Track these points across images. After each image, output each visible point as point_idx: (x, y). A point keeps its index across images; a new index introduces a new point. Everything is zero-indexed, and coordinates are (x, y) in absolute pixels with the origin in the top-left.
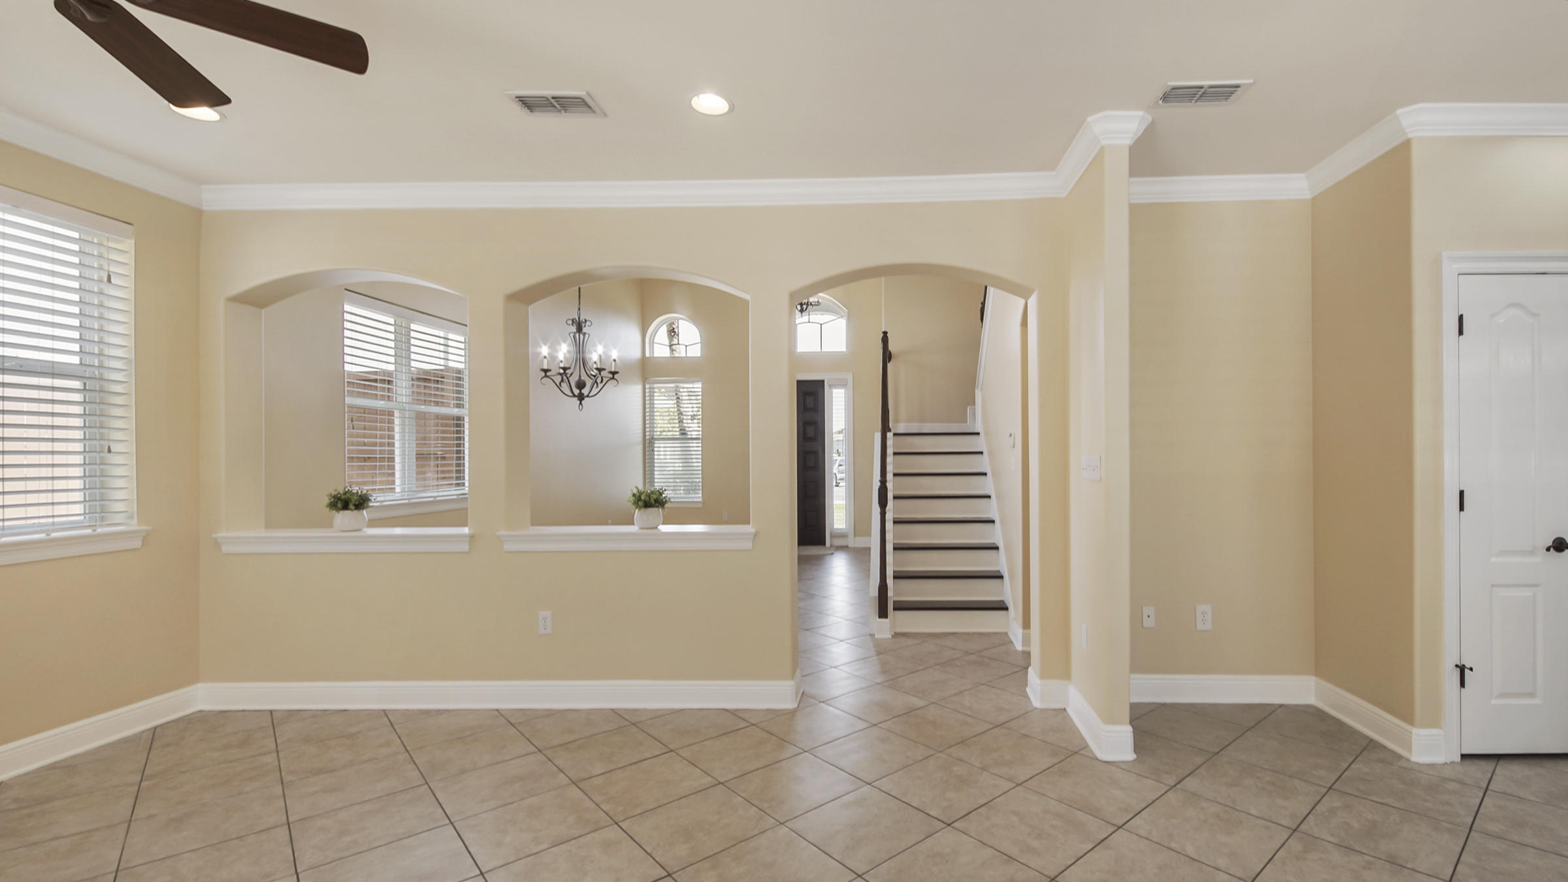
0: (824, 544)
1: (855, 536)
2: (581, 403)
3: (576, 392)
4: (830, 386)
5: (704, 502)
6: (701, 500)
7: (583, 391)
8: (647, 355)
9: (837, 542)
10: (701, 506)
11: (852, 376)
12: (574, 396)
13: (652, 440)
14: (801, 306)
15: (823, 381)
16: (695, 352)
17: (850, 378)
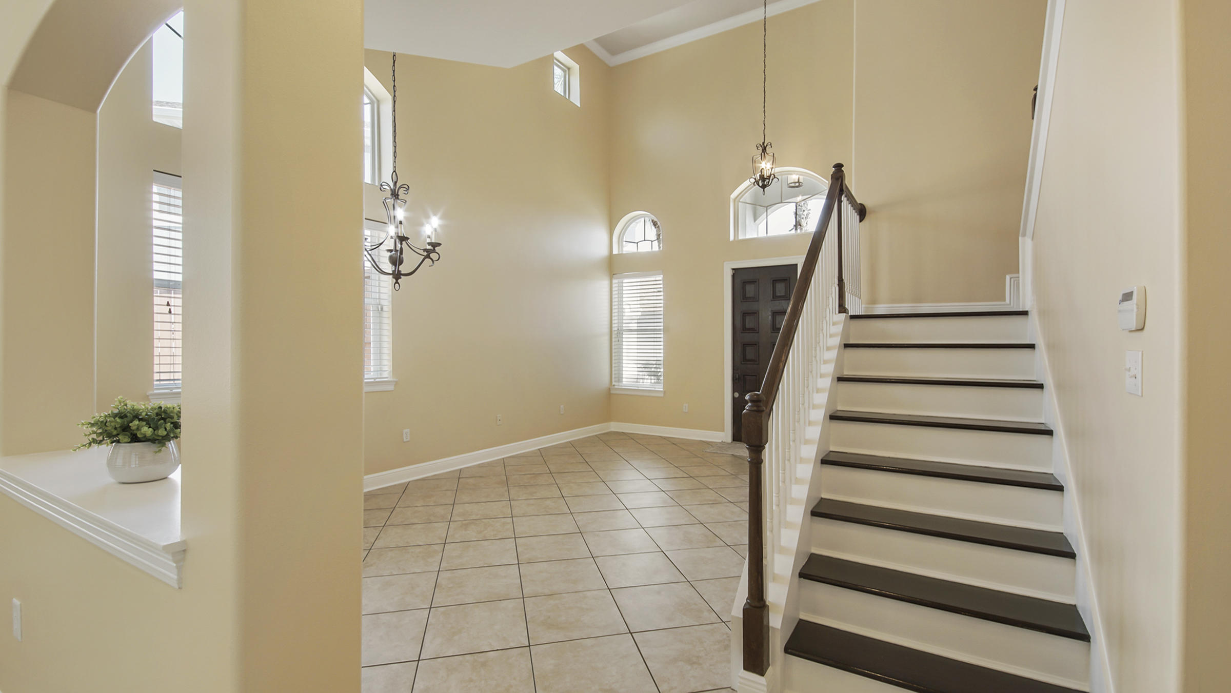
2: (397, 282)
5: (665, 392)
6: (662, 389)
8: (615, 252)
10: (662, 395)
13: (620, 332)
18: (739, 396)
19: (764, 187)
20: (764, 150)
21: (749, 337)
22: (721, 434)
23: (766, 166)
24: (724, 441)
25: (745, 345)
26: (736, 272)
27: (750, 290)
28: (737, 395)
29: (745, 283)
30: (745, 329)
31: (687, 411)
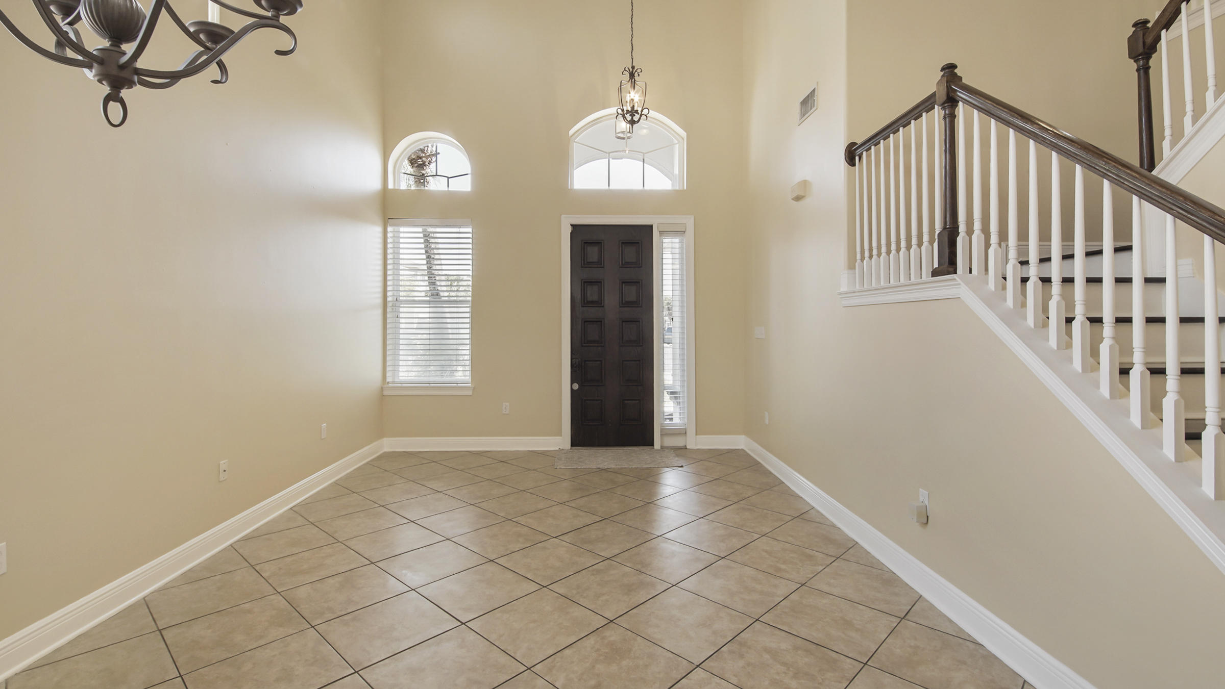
0: (651, 444)
1: (696, 435)
4: (661, 233)
5: (473, 390)
8: (391, 186)
9: (670, 442)
10: (470, 393)
11: (693, 218)
13: (397, 305)
14: (632, 116)
15: (651, 227)
16: (464, 185)
17: (689, 222)
18: (579, 388)
19: (632, 122)
20: (632, 75)
21: (592, 313)
22: (558, 439)
23: (634, 96)
24: (561, 448)
25: (586, 322)
26: (577, 229)
27: (593, 253)
28: (576, 386)
29: (587, 243)
30: (586, 303)
31: (507, 413)
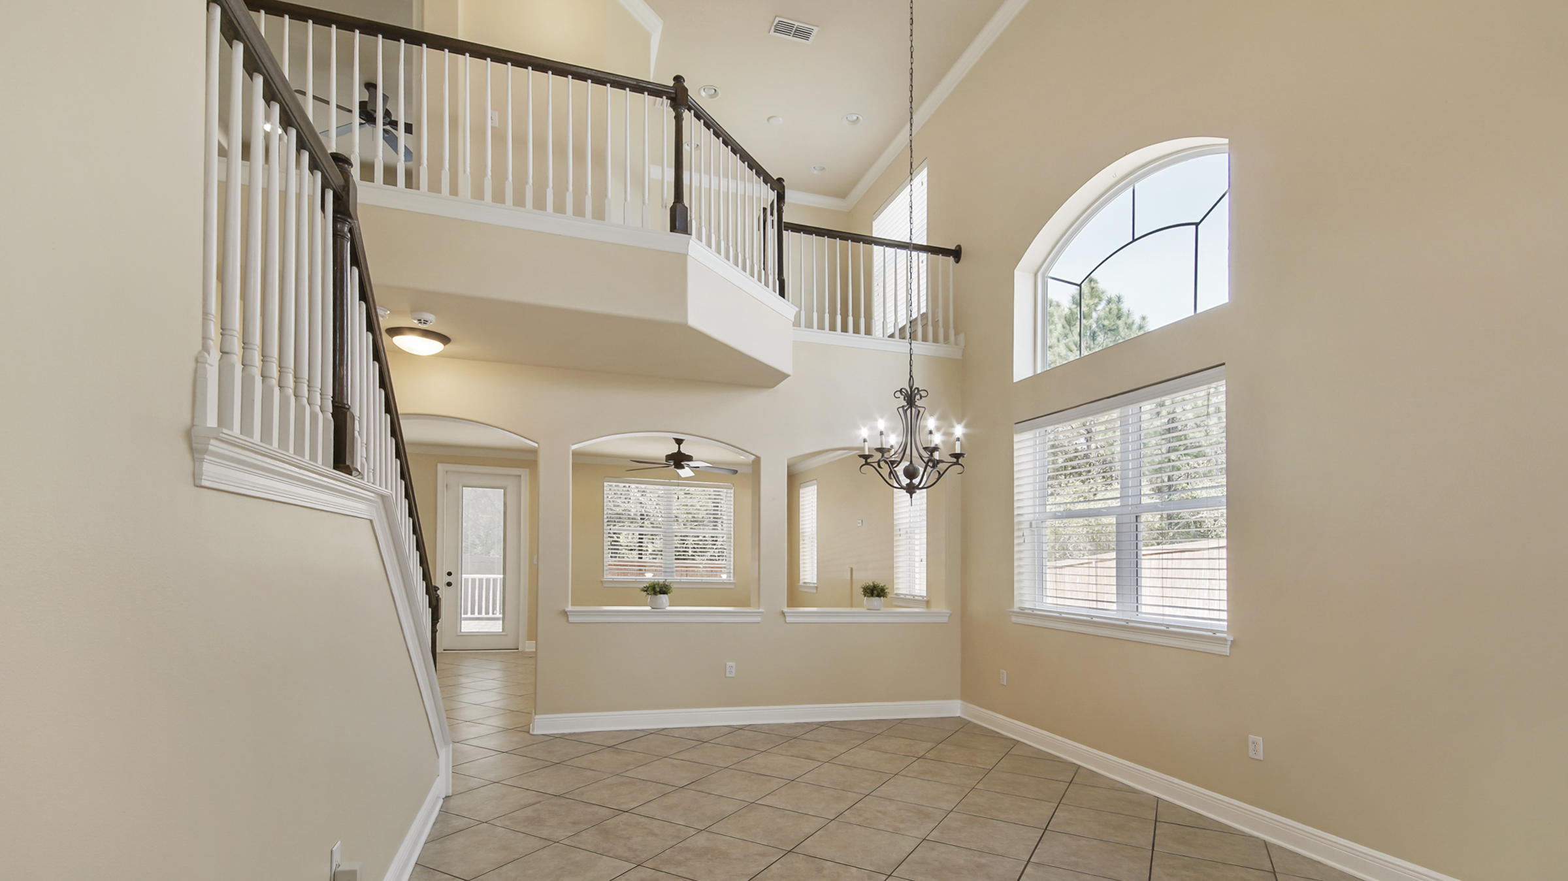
3: (905, 481)
7: (914, 481)
12: (902, 488)
